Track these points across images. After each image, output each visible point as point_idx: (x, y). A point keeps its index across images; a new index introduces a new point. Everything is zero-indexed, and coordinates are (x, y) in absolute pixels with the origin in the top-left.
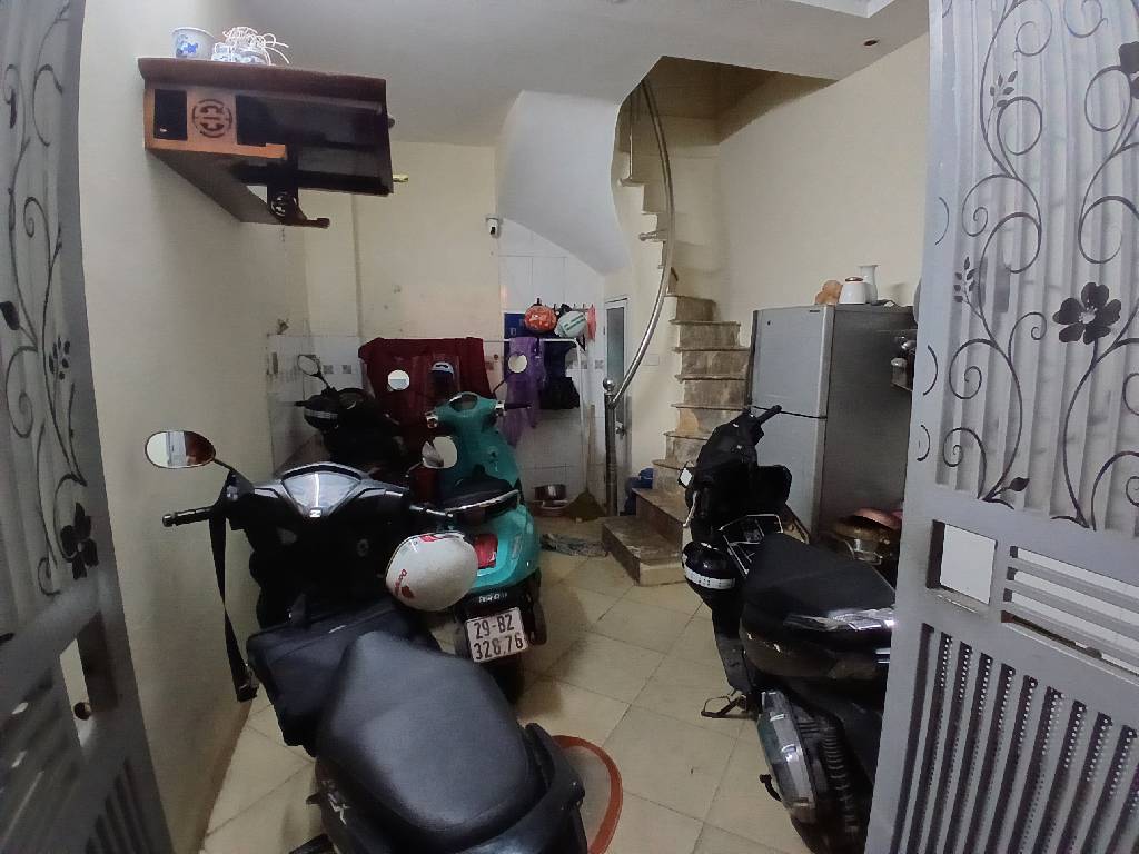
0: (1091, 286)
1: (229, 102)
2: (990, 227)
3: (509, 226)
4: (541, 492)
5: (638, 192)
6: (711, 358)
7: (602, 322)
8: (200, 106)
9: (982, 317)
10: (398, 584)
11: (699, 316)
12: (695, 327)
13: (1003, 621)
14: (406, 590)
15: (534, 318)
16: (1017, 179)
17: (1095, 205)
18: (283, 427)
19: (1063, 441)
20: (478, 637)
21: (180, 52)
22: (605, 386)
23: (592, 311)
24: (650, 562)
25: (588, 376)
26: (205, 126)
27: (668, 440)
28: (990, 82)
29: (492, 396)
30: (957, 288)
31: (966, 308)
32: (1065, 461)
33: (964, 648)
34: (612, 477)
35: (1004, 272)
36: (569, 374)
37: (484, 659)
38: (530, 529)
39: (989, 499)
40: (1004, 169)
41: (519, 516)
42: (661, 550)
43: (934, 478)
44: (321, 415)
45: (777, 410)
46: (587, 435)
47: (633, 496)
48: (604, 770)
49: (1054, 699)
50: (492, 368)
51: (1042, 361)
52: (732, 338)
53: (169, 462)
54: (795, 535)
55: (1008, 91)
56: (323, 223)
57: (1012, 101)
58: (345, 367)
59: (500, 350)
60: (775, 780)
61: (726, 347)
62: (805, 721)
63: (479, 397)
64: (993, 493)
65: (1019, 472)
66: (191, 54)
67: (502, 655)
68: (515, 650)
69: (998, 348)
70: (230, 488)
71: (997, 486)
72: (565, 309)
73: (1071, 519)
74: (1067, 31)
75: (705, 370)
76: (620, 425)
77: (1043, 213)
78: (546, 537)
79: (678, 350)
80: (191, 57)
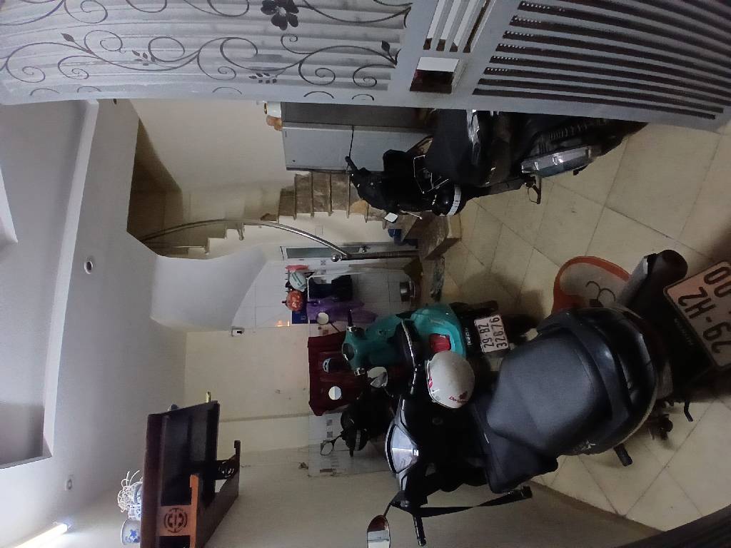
0: (264, 10)
1: (165, 510)
2: (231, 65)
3: (236, 323)
4: (405, 298)
5: (213, 242)
6: (318, 193)
7: (296, 262)
8: (169, 528)
9: (284, 69)
10: (458, 402)
11: (291, 201)
12: (298, 203)
13: (469, 51)
14: (462, 397)
15: (294, 305)
16: (199, 51)
17: (213, 8)
18: (366, 464)
19: (359, 23)
20: (493, 345)
21: (136, 541)
22: (336, 260)
23: (289, 267)
24: (446, 231)
25: (330, 271)
26: (180, 524)
27: (370, 220)
28: (139, 66)
29: (343, 334)
30: (268, 82)
31: (280, 77)
32: (371, 22)
33: (487, 72)
34: (394, 255)
35: (257, 57)
36: (329, 282)
37: (506, 342)
38: (426, 311)
39: (396, 62)
40: (194, 58)
41: (418, 318)
42: (438, 224)
43: (384, 92)
44: (358, 441)
45: (348, 159)
46: (368, 269)
47: (406, 241)
48: (574, 266)
49: (518, 20)
50: (327, 331)
51: (310, 36)
52: (305, 179)
53: (388, 540)
54: (426, 148)
55: (145, 56)
56: (237, 444)
57: (152, 55)
58: (328, 425)
59: (315, 326)
60: (575, 167)
61: (311, 183)
62: (538, 149)
63: (345, 342)
64: (392, 60)
65: (377, 46)
66: (137, 533)
67: (503, 331)
68: (500, 323)
69: (304, 60)
70: (402, 505)
71: (387, 58)
72: (288, 285)
73: (405, 18)
74: (103, 22)
75: (324, 197)
76: (361, 249)
77: (221, 37)
78: (432, 296)
79: (313, 215)
80: (138, 534)
